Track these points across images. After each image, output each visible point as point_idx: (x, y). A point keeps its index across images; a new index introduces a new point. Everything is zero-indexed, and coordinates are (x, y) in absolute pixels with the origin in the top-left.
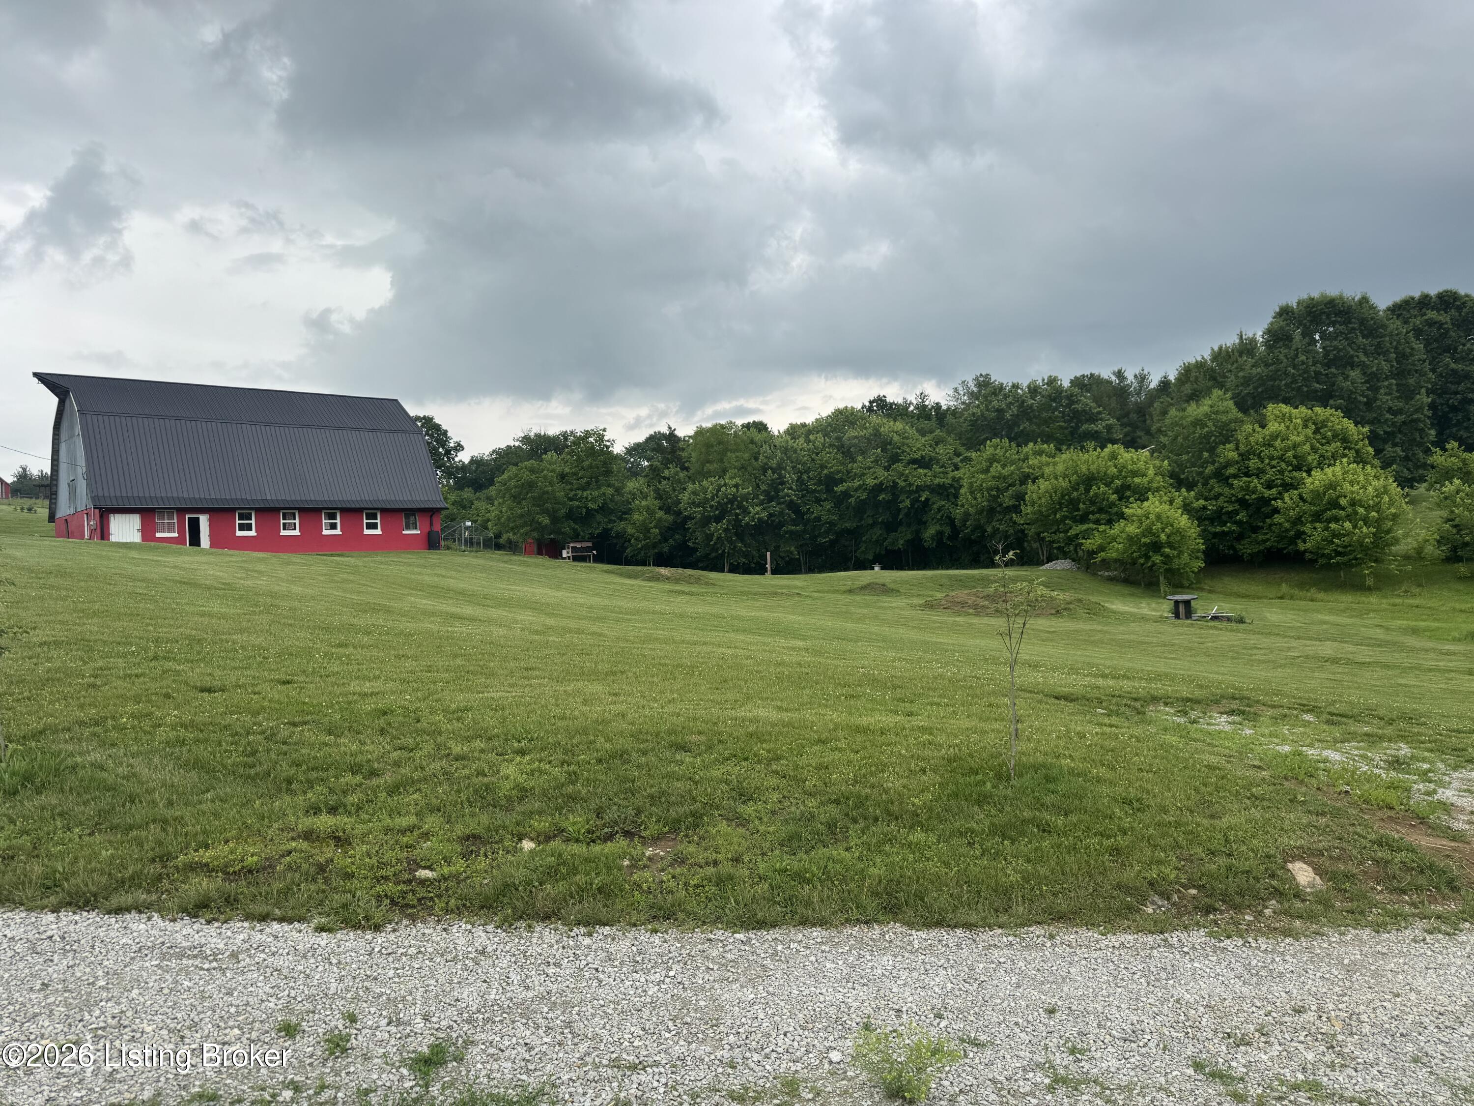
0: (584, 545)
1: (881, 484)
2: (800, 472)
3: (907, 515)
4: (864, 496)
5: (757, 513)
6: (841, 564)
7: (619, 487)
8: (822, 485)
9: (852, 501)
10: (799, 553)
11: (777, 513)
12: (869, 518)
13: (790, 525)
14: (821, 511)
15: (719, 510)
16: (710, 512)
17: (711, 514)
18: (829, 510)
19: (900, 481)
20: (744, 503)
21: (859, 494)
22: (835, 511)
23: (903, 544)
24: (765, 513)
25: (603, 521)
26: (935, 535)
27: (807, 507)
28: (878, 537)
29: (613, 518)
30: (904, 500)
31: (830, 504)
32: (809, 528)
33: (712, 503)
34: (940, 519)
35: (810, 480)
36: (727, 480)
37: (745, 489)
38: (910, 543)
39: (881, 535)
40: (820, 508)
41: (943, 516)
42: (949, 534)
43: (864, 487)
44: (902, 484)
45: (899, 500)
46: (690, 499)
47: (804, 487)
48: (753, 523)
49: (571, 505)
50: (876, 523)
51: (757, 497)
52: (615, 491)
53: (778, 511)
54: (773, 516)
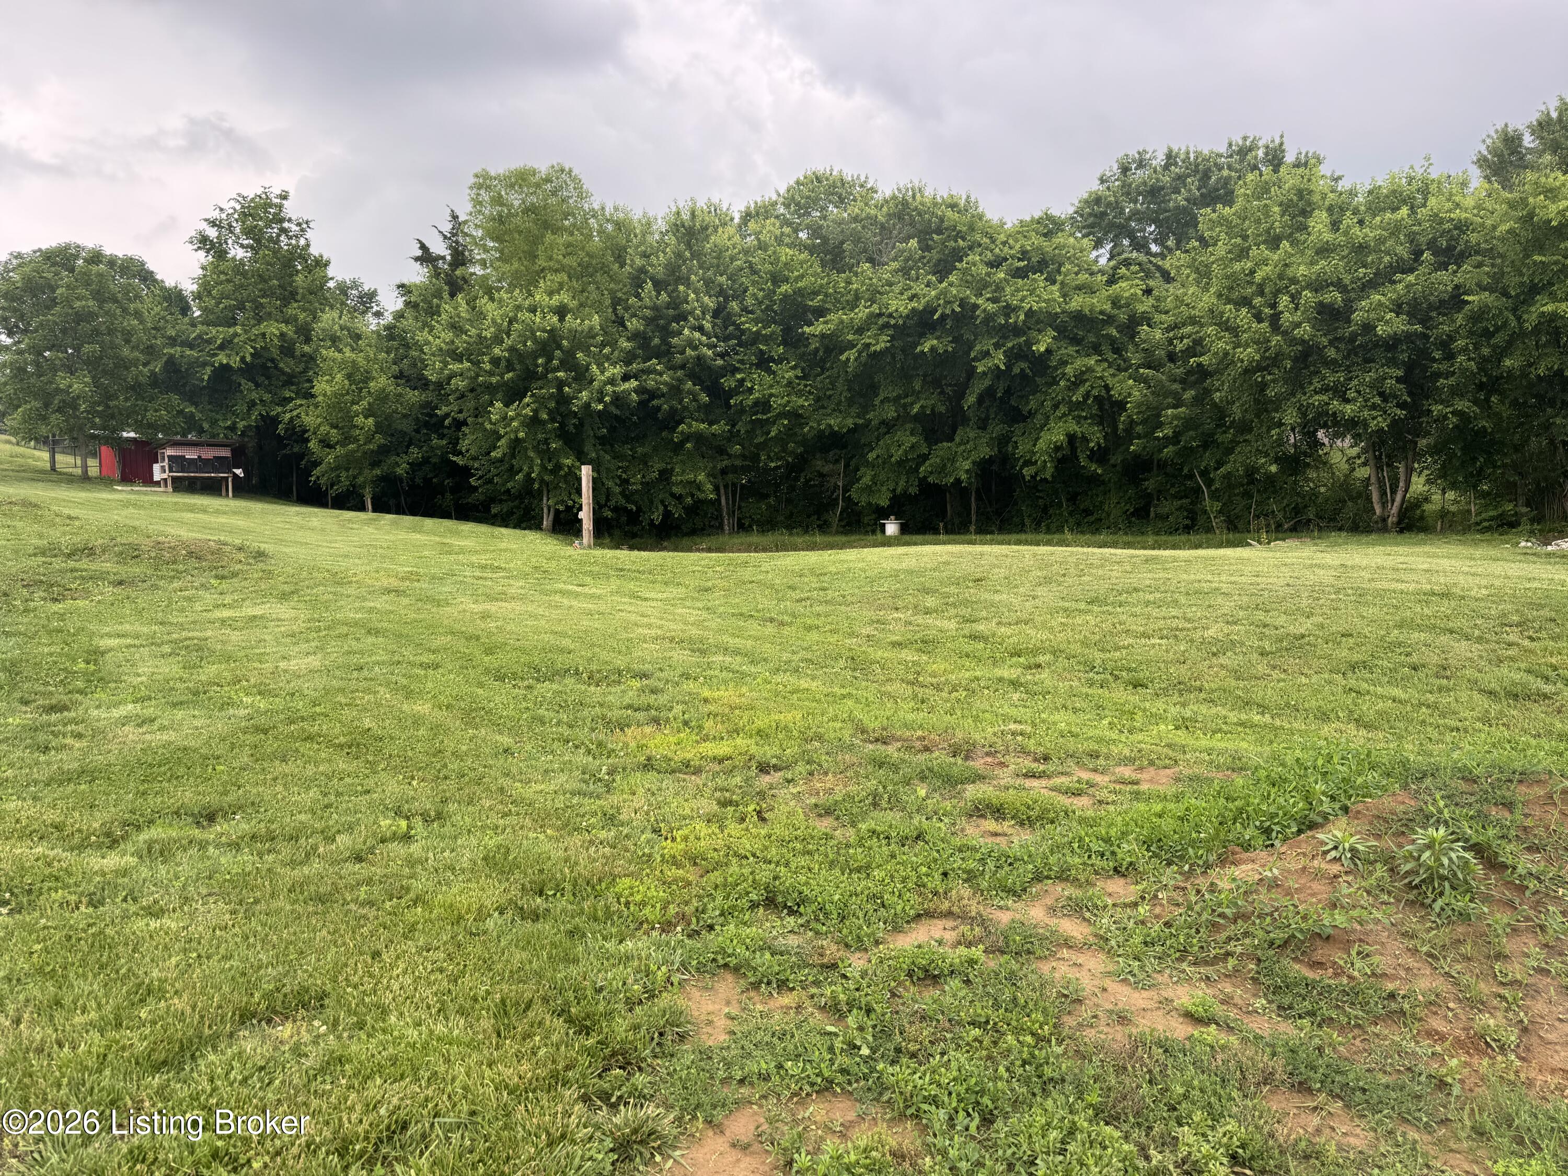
0: (209, 454)
1: (929, 310)
2: (721, 292)
3: (987, 395)
4: (882, 343)
5: (612, 381)
6: (809, 517)
7: (307, 324)
8: (775, 322)
9: (848, 359)
10: (717, 489)
11: (664, 389)
12: (886, 406)
13: (696, 421)
14: (771, 386)
15: (514, 370)
16: (491, 373)
17: (494, 380)
18: (790, 383)
19: (980, 301)
20: (579, 355)
21: (868, 341)
22: (806, 386)
23: (967, 471)
24: (634, 383)
25: (261, 401)
26: (1057, 448)
27: (738, 376)
28: (906, 452)
29: (288, 394)
30: (987, 354)
31: (793, 368)
32: (741, 427)
33: (497, 351)
34: (1079, 403)
35: (745, 310)
36: (539, 297)
37: (583, 321)
38: (984, 468)
39: (913, 447)
40: (768, 379)
41: (1087, 396)
42: (1098, 444)
43: (880, 322)
44: (985, 310)
45: (972, 355)
46: (444, 342)
47: (731, 328)
48: (600, 407)
49: (172, 357)
50: (903, 418)
51: (613, 344)
52: (296, 333)
53: (665, 384)
54: (653, 394)
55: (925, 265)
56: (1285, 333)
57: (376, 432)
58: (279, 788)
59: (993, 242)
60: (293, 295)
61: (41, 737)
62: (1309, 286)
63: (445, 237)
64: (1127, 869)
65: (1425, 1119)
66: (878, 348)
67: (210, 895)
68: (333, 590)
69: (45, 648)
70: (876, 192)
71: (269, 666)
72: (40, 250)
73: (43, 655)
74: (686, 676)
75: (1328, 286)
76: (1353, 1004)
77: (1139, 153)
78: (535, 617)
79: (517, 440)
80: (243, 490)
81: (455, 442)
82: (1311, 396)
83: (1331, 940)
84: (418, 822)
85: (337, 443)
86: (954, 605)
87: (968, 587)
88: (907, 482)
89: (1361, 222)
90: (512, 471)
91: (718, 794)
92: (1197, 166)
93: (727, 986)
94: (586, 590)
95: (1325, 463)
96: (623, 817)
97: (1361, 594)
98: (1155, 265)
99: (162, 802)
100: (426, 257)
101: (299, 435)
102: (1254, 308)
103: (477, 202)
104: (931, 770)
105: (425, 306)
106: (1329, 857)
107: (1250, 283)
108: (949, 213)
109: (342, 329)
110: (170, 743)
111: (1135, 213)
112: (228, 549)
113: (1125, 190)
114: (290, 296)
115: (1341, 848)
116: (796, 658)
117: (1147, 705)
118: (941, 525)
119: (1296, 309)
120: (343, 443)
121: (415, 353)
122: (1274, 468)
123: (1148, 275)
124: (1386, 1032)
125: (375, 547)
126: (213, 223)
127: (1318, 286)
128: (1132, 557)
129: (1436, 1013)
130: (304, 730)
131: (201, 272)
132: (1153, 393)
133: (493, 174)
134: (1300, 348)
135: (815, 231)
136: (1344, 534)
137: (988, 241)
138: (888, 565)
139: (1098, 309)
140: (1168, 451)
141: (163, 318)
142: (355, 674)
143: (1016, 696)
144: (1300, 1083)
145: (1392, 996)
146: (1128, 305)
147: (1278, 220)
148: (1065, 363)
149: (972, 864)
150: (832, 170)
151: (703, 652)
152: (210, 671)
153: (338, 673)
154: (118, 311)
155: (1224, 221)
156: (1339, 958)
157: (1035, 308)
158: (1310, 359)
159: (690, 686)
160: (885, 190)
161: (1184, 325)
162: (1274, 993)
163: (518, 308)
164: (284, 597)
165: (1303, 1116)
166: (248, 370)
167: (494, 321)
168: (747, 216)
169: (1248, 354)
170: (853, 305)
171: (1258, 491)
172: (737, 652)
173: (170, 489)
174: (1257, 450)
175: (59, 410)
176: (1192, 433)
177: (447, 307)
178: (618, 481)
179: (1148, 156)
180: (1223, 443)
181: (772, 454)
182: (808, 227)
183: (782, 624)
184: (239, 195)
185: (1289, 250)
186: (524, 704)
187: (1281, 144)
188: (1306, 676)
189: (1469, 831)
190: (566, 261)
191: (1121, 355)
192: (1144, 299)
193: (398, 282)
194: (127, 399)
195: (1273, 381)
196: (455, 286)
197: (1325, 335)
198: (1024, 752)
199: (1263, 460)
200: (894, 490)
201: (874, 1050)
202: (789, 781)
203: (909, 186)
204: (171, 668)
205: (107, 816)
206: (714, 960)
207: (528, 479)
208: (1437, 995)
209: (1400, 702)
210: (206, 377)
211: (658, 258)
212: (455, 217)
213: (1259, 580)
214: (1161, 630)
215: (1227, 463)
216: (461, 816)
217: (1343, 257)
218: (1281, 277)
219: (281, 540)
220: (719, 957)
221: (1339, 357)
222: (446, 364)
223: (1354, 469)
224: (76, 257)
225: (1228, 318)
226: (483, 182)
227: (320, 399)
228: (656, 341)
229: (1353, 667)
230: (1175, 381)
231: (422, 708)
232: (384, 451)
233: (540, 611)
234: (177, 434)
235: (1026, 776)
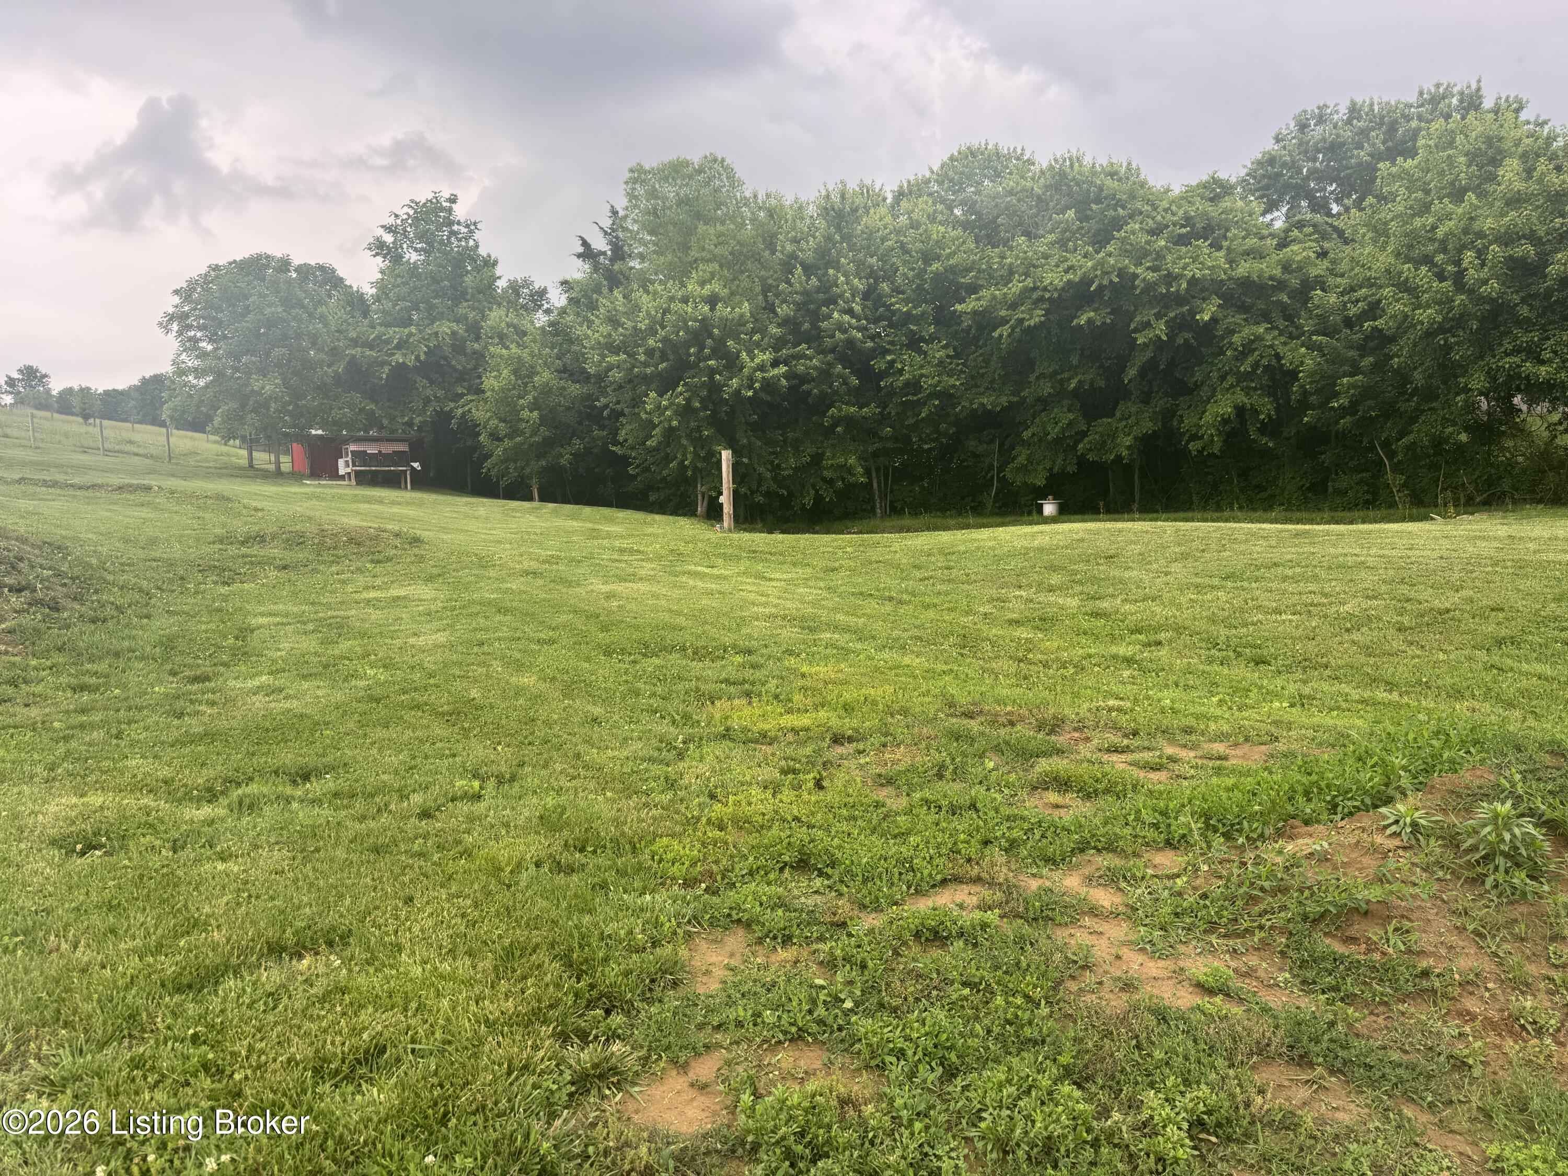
0: (388, 448)
1: (1086, 281)
2: (872, 274)
3: (1149, 368)
4: (1036, 317)
5: (762, 368)
6: (963, 498)
7: (477, 322)
8: (926, 302)
9: (1001, 336)
10: (868, 472)
11: (814, 374)
12: (1042, 382)
13: (847, 404)
14: (922, 367)
15: (668, 360)
16: (645, 364)
17: (648, 371)
18: (941, 363)
19: (1139, 271)
20: (730, 343)
21: (1021, 316)
22: (958, 365)
23: (1128, 448)
24: (783, 369)
25: (436, 397)
26: (1226, 421)
27: (889, 358)
28: (1063, 430)
29: (460, 390)
30: (1148, 325)
31: (944, 347)
32: (892, 409)
33: (651, 342)
34: (1247, 373)
35: (897, 291)
36: (692, 287)
37: (733, 309)
38: (1146, 443)
39: (1070, 424)
40: (919, 359)
41: (1256, 365)
42: (1269, 416)
43: (1035, 296)
44: (1144, 279)
45: (1132, 326)
46: (602, 335)
47: (882, 309)
48: (750, 393)
49: (353, 356)
50: (1060, 394)
51: (763, 331)
52: (466, 331)
53: (815, 368)
54: (803, 379)
55: (1083, 236)
56: (1471, 292)
57: (540, 425)
58: (375, 751)
59: (1155, 209)
60: (464, 294)
61: (179, 704)
62: (1496, 241)
63: (606, 233)
64: (1179, 841)
65: (1429, 1099)
66: (1032, 323)
67: (277, 843)
68: (476, 572)
69: (203, 626)
70: (1033, 164)
71: (398, 642)
72: (235, 261)
73: (198, 631)
74: (790, 652)
75: (1519, 239)
76: (1381, 980)
77: (1319, 108)
78: (656, 596)
79: (671, 429)
80: (421, 482)
81: (615, 434)
82: (1502, 358)
83: (1369, 915)
84: (491, 784)
85: (505, 436)
86: (1080, 583)
87: (1098, 564)
88: (1064, 460)
89: (1558, 169)
90: (668, 459)
91: (783, 763)
92: (1383, 117)
93: (737, 940)
94: (715, 571)
95: (1522, 431)
96: (684, 782)
97: (1521, 565)
98: (1331, 225)
99: (266, 762)
100: (588, 253)
101: (470, 428)
102: (1436, 265)
103: (632, 196)
104: (1007, 743)
105: (586, 302)
106: (1388, 832)
107: (1432, 240)
108: (1108, 182)
109: (508, 326)
110: (289, 710)
111: (1312, 172)
112: (385, 535)
113: (1302, 148)
114: (459, 295)
115: (1401, 823)
116: (906, 635)
117: (1265, 682)
118: (1101, 504)
119: (1483, 265)
120: (511, 436)
121: (576, 348)
122: (1464, 437)
123: (1324, 236)
124: (1413, 1010)
125: (529, 533)
126: (389, 229)
127: (1507, 239)
128: (1282, 531)
129: (1472, 993)
130: (413, 700)
131: (380, 276)
132: (1327, 361)
133: (647, 167)
134: (1488, 307)
135: (971, 207)
136: (1541, 506)
137: (1149, 208)
138: (1019, 544)
139: (1267, 275)
140: (1345, 422)
141: (345, 321)
142: (476, 649)
143: (1126, 673)
144: (1301, 1057)
145: (1425, 974)
146: (1300, 269)
147: (1463, 170)
148: (1232, 332)
149: (1016, 834)
150: (987, 144)
151: (812, 630)
152: (344, 646)
153: (460, 648)
154: (305, 316)
155: (1405, 174)
156: (1374, 933)
157: (1198, 276)
158: (1501, 319)
159: (791, 662)
160: (1043, 161)
161: (1361, 287)
162: (1300, 967)
163: (672, 299)
164: (430, 579)
165: (1294, 1089)
166: (423, 368)
167: (648, 313)
168: (900, 195)
169: (1427, 315)
170: (1007, 280)
171: (1447, 463)
172: (847, 629)
173: (353, 482)
174: (1444, 418)
175: (254, 410)
176: (1371, 403)
177: (604, 301)
178: (769, 467)
179: (1329, 111)
180: (1406, 412)
181: (924, 436)
182: (963, 203)
183: (901, 602)
184: (412, 201)
185: (1475, 202)
186: (624, 678)
187: (1479, 89)
188: (1445, 652)
189: (1543, 807)
190: (718, 251)
191: (1293, 322)
192: (1318, 262)
193: (561, 279)
194: (314, 399)
195: (1457, 343)
196: (614, 280)
197: (1517, 292)
198: (1116, 728)
199: (1450, 429)
200: (1051, 469)
201: (857, 1004)
202: (860, 752)
203: (1067, 156)
204: (309, 644)
205: (212, 773)
206: (729, 915)
207: (682, 467)
208: (1477, 975)
209: (1546, 679)
210: (384, 376)
211: (808, 242)
212: (614, 212)
213: (1410, 553)
214: (1294, 605)
215: (1412, 432)
216: (531, 778)
217: (1538, 207)
218: (1466, 231)
219: (444, 528)
220: (734, 913)
221: (1532, 315)
222: (603, 356)
223: (1556, 436)
224: (267, 266)
225: (1407, 279)
226: (638, 176)
227: (489, 394)
228: (807, 326)
229: (1500, 643)
230: (1352, 347)
231: (528, 680)
232: (548, 443)
233: (664, 591)
234: (359, 430)
235: (1108, 751)
